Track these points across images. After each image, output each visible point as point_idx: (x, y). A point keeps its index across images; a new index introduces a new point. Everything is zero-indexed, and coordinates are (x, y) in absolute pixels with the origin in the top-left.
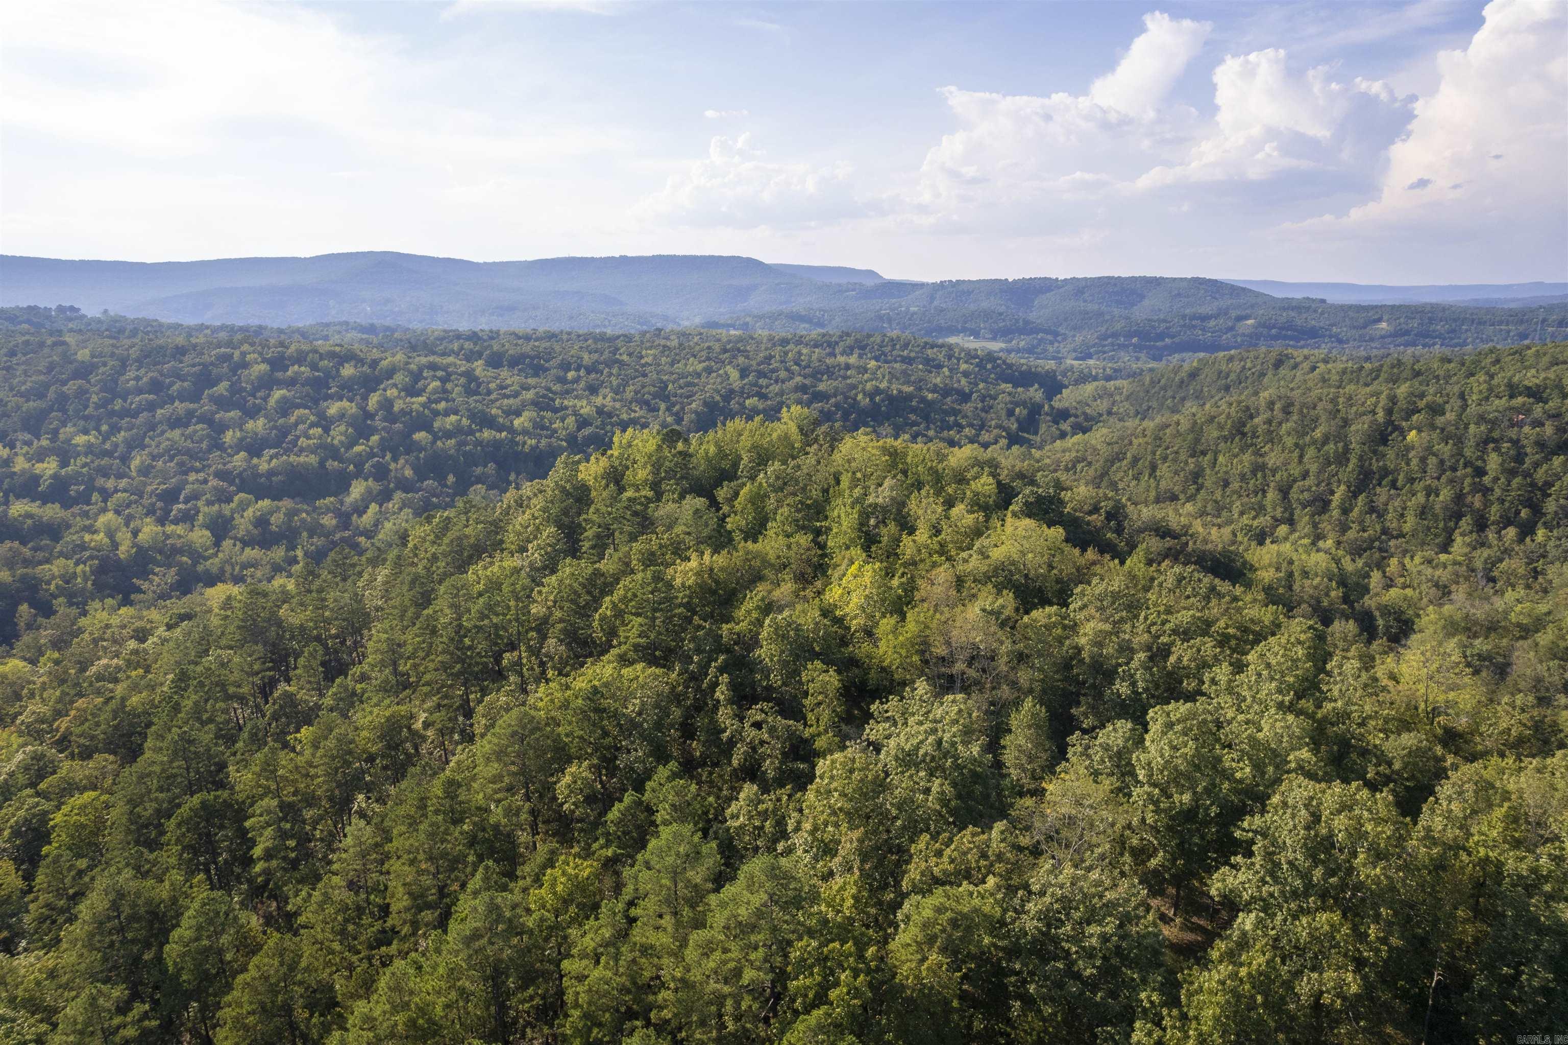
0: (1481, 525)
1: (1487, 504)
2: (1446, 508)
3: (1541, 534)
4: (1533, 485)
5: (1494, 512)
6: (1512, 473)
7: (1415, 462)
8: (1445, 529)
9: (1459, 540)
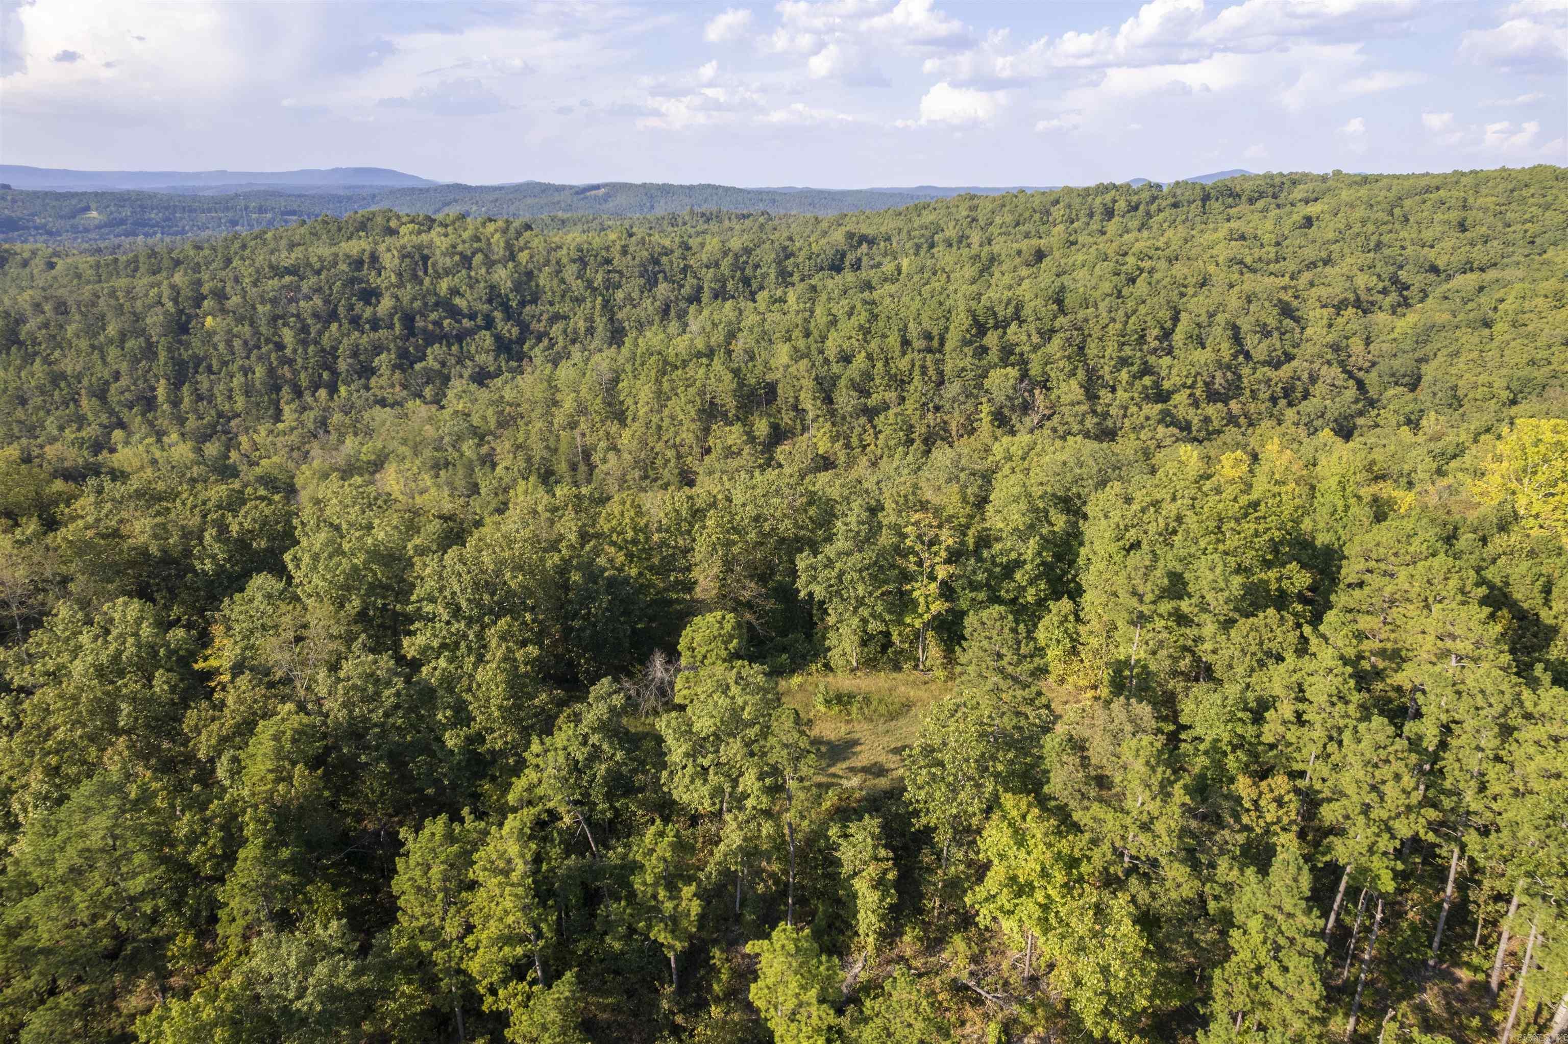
0: (298, 393)
1: (295, 373)
2: (263, 384)
3: (343, 389)
4: (323, 350)
5: (304, 379)
6: (305, 343)
7: (221, 346)
8: (270, 401)
9: (286, 409)
